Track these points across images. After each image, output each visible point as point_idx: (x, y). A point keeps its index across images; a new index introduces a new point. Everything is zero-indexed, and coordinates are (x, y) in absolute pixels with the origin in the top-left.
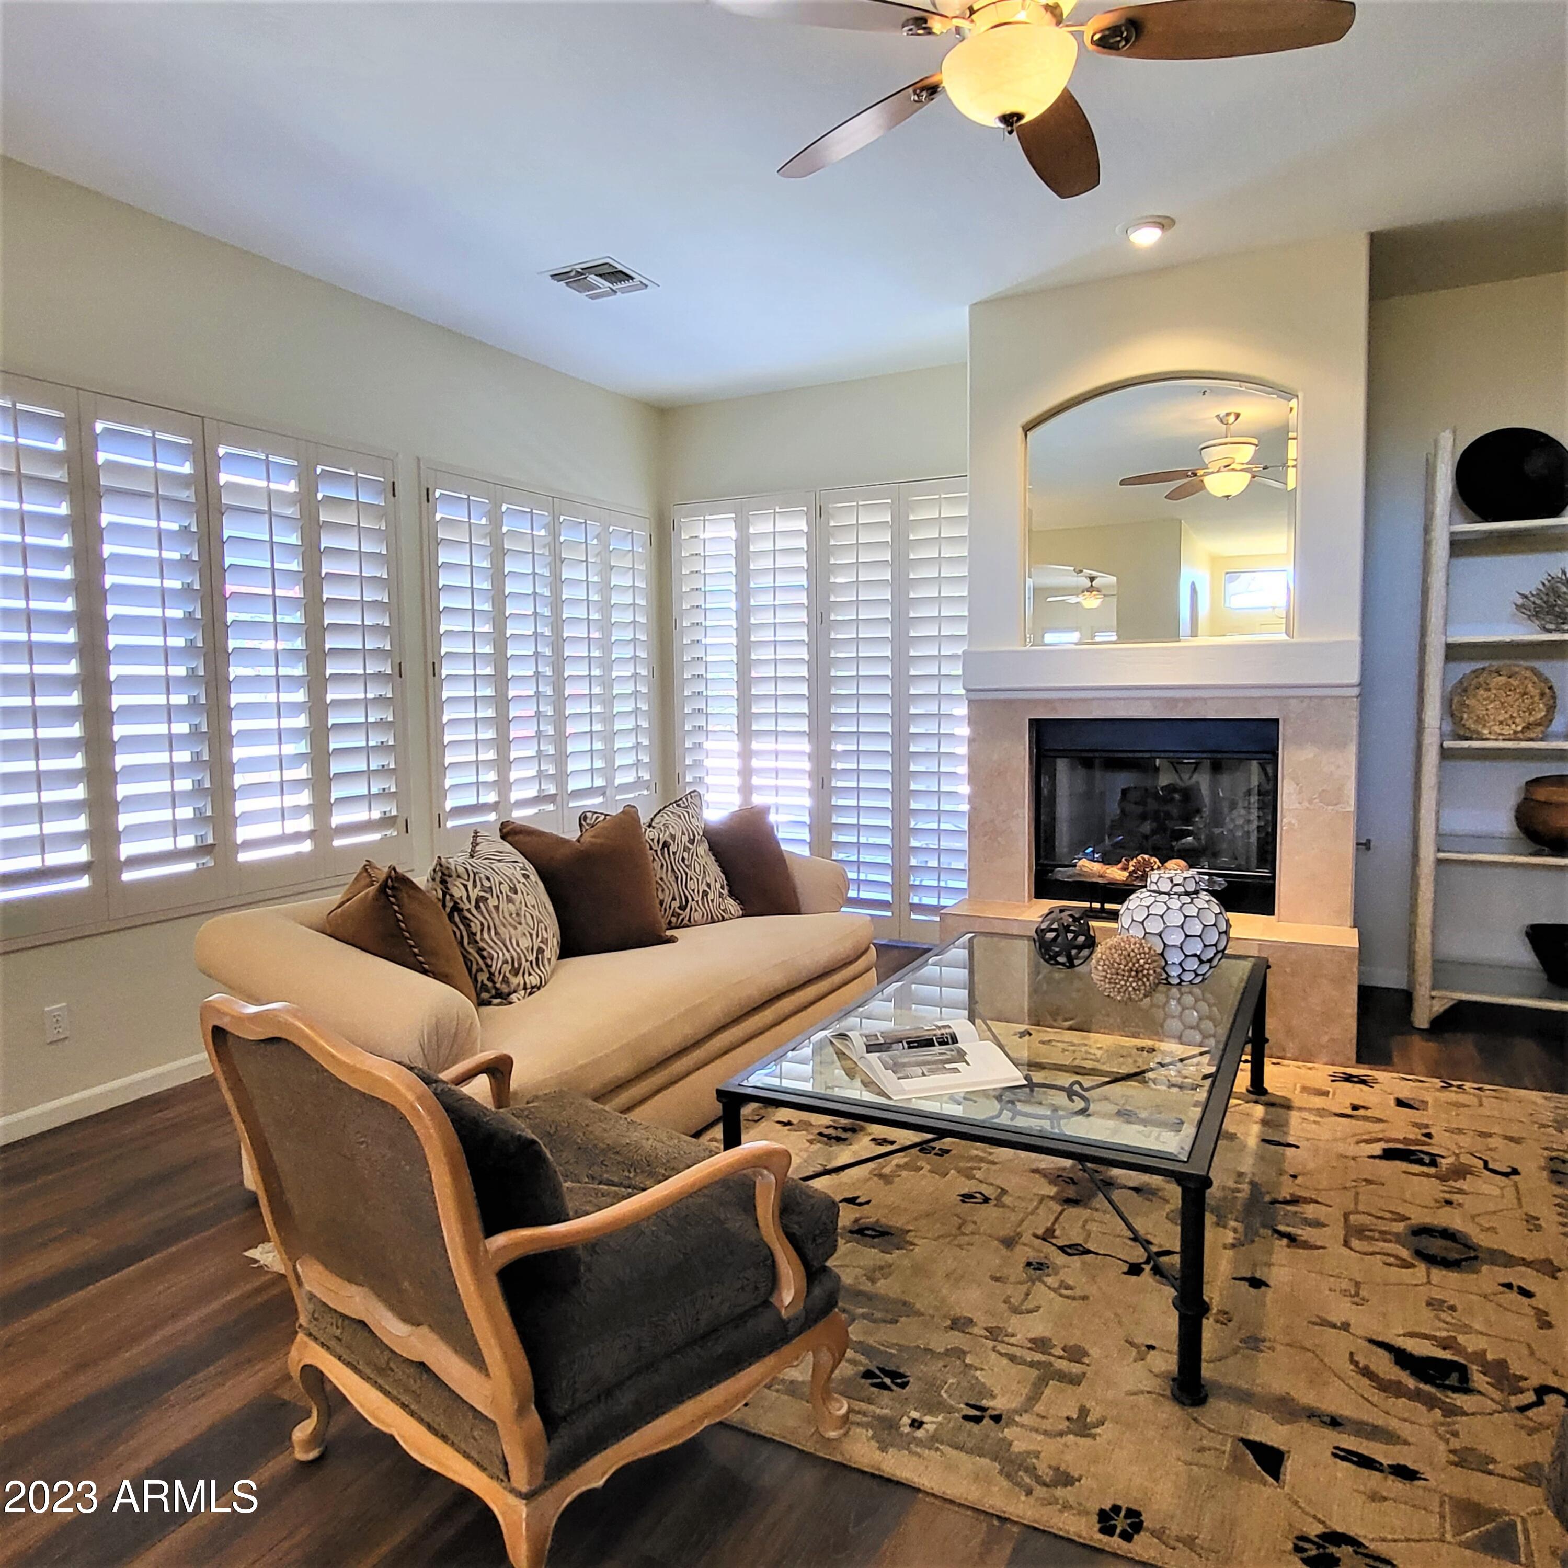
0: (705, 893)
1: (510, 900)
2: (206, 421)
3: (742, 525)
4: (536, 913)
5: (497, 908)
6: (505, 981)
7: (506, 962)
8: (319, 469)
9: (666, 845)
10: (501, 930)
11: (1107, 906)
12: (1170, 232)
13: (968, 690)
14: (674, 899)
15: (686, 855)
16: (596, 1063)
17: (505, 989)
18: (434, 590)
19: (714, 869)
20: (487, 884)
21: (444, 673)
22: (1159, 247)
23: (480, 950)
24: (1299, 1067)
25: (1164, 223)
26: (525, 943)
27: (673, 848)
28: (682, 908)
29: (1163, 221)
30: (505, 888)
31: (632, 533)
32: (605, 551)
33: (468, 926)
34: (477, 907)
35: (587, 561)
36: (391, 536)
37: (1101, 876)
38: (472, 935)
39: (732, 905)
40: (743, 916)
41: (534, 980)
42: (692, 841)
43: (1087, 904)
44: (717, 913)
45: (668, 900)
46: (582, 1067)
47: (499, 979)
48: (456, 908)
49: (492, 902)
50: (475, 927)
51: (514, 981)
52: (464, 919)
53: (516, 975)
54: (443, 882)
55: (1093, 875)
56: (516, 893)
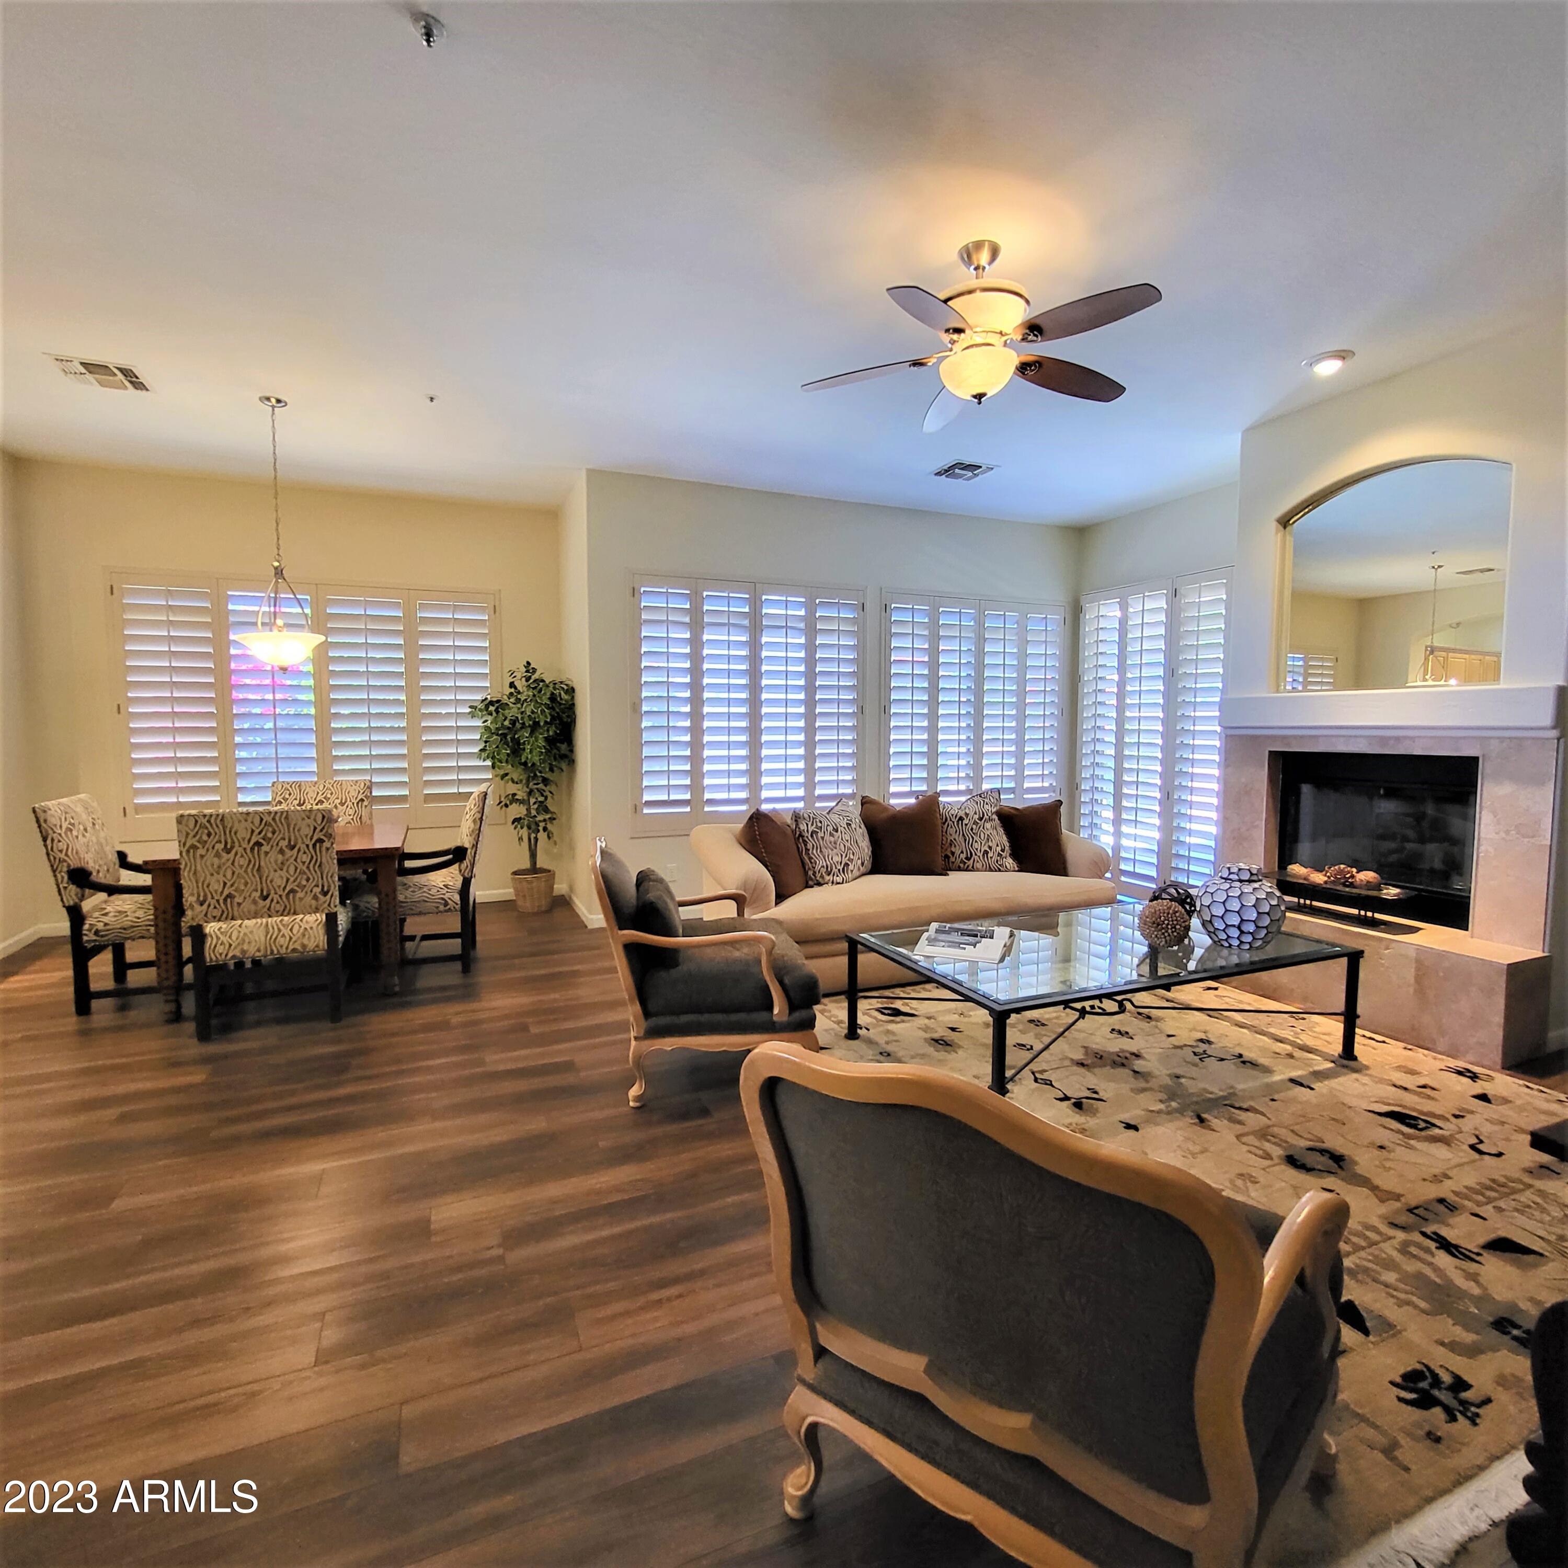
0: (986, 852)
1: (831, 835)
2: (757, 585)
3: (1124, 607)
4: (847, 844)
5: (823, 838)
6: (822, 877)
7: (823, 867)
8: (817, 601)
9: (961, 819)
10: (824, 850)
11: (1315, 903)
12: (1349, 362)
13: (1225, 728)
14: (962, 852)
15: (974, 827)
16: (828, 919)
17: (821, 880)
18: (888, 663)
19: (1003, 839)
20: (819, 825)
21: (892, 711)
22: (1341, 372)
23: (810, 858)
24: (1425, 1056)
25: (1342, 355)
26: (837, 859)
27: (965, 821)
28: (967, 858)
29: (1342, 354)
30: (830, 829)
31: (1046, 618)
32: (1022, 630)
33: (806, 845)
34: (812, 836)
35: (1004, 639)
36: (860, 634)
37: (1305, 879)
38: (807, 850)
39: (1010, 862)
40: (1018, 871)
41: (839, 879)
42: (981, 819)
43: (1296, 900)
44: (993, 865)
45: (958, 852)
46: (817, 919)
47: (818, 875)
48: (801, 835)
49: (820, 834)
50: (810, 846)
51: (827, 878)
52: (804, 841)
53: (829, 875)
54: (796, 821)
55: (1299, 877)
56: (837, 831)
